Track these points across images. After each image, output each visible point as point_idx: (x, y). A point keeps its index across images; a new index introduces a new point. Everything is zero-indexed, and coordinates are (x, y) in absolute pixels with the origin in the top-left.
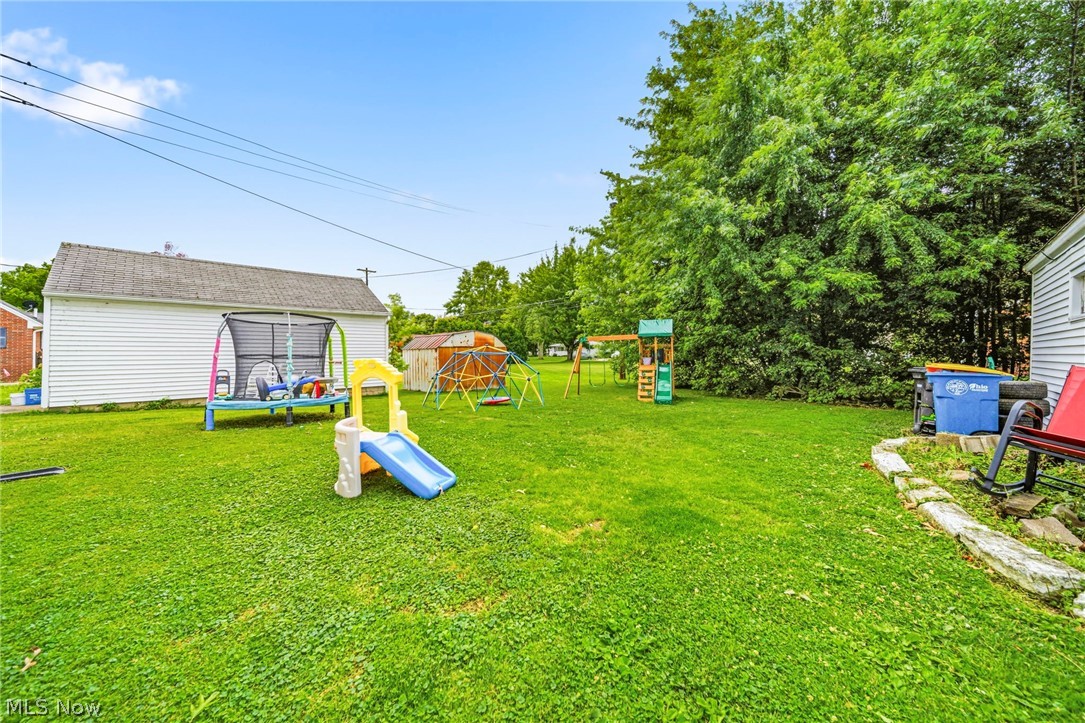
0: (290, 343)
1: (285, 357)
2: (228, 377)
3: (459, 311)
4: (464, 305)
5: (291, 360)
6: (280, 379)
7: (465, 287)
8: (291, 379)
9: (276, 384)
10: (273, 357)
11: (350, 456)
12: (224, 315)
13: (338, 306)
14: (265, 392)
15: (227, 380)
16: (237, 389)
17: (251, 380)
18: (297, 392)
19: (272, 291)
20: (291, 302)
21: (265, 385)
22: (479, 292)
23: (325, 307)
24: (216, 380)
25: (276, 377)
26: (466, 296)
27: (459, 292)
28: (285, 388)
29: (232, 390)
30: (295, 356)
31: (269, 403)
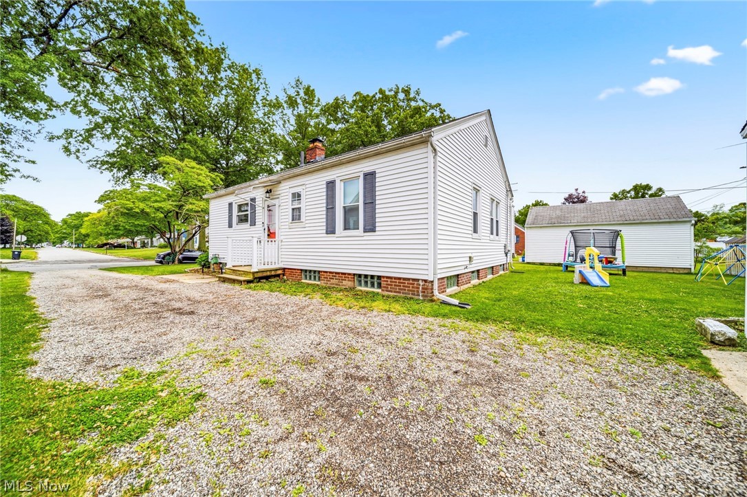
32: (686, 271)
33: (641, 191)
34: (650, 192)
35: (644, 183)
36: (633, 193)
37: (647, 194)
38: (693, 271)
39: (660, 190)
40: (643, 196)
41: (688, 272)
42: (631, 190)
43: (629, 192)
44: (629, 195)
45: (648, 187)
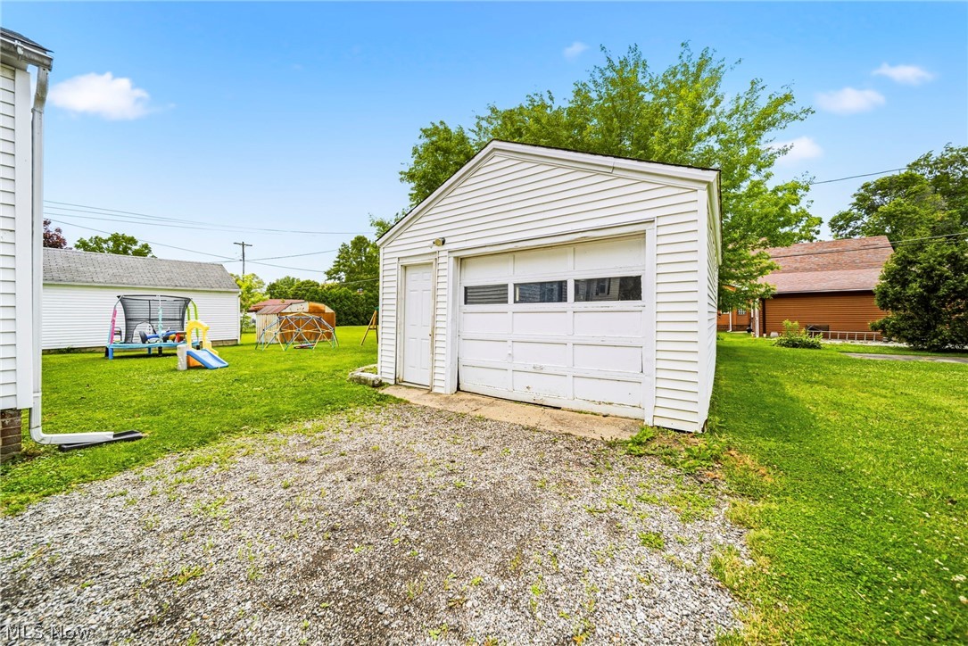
0: (161, 312)
1: (157, 320)
2: (120, 332)
3: (339, 279)
4: (343, 273)
5: (161, 322)
6: (155, 332)
7: (344, 258)
8: (162, 332)
9: (151, 335)
10: (150, 320)
11: (182, 355)
12: (119, 297)
13: (200, 285)
14: (144, 339)
15: (120, 333)
16: (126, 339)
17: (136, 332)
18: (165, 339)
19: (148, 275)
20: (163, 283)
21: (145, 335)
22: (358, 263)
23: (190, 286)
24: (114, 333)
25: (152, 331)
26: (345, 266)
27: (339, 262)
28: (157, 337)
29: (123, 339)
30: (163, 319)
31: (147, 345)
32: (234, 343)
33: (121, 245)
34: (134, 248)
35: (128, 235)
36: (111, 244)
37: (130, 249)
38: (239, 342)
39: (146, 247)
40: (125, 252)
41: (235, 343)
42: (109, 239)
43: (105, 242)
44: (105, 246)
45: (132, 241)
